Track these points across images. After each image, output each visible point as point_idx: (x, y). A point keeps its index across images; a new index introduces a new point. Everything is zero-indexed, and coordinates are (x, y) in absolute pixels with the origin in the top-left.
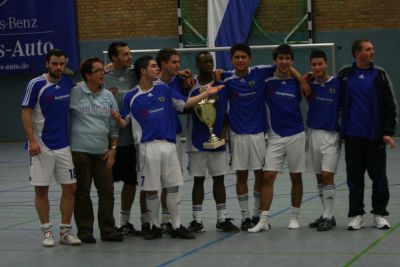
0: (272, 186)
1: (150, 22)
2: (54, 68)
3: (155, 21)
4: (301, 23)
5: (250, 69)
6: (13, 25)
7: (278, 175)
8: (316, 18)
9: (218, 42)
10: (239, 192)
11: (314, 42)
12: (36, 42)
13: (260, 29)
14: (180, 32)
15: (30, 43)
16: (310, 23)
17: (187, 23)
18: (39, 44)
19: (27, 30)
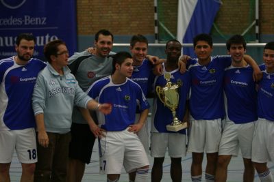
0: (226, 169)
1: (133, 22)
2: (23, 51)
3: (137, 22)
4: (250, 27)
5: (212, 58)
6: (28, 22)
7: (232, 159)
8: (262, 24)
9: (185, 40)
10: (193, 173)
11: (260, 42)
12: (45, 35)
13: (218, 31)
14: (156, 31)
15: (40, 36)
16: (257, 28)
17: (162, 25)
18: (47, 37)
19: (39, 26)
